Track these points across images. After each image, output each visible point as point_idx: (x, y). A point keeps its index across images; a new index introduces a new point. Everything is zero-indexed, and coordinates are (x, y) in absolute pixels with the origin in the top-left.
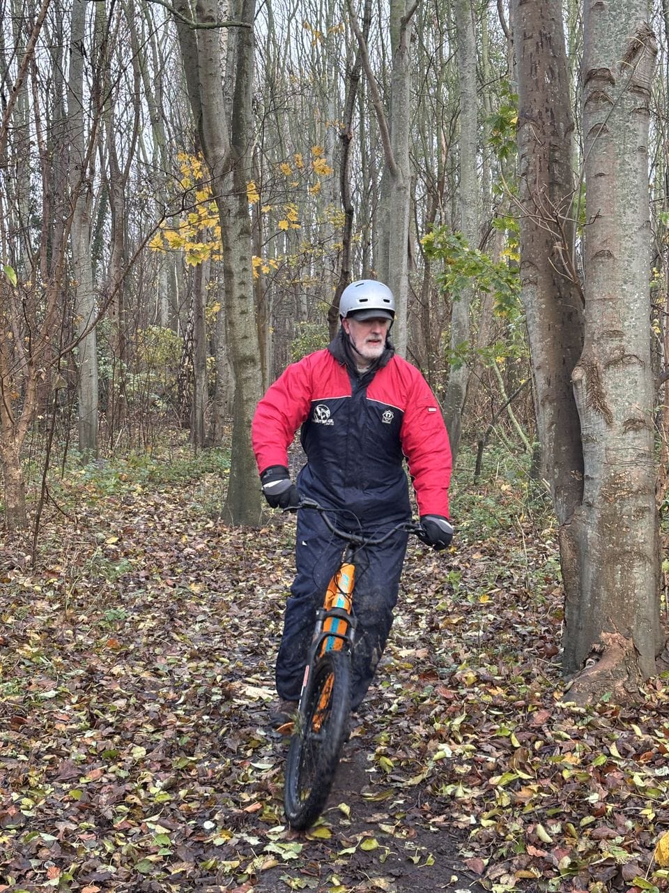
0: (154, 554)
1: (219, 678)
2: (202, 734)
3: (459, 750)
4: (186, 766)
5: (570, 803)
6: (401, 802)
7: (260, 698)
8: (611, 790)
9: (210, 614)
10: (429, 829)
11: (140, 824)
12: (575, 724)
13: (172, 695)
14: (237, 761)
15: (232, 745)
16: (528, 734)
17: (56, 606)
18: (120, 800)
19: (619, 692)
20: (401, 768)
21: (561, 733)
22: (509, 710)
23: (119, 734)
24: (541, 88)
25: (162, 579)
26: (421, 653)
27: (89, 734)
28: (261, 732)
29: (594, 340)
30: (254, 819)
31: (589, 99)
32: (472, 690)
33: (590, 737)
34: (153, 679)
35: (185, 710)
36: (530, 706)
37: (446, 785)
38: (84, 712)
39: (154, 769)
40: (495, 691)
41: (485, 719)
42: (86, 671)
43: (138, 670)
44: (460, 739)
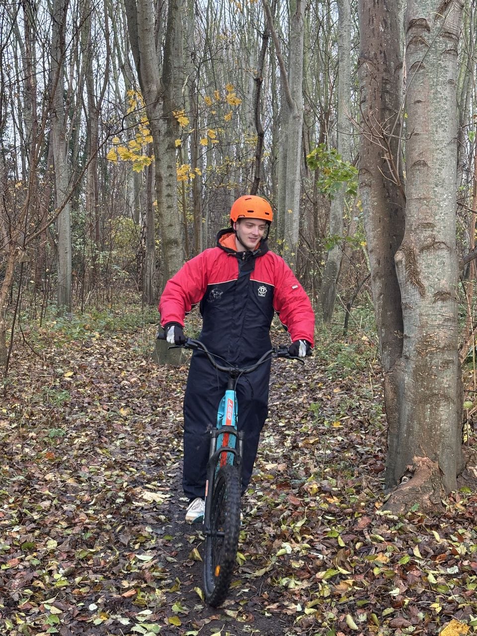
0: (98, 385)
1: (125, 484)
2: (103, 530)
3: (297, 547)
4: (85, 557)
5: (377, 596)
6: (247, 590)
7: (154, 501)
8: (410, 586)
9: (130, 432)
10: (264, 614)
11: (39, 605)
12: (389, 529)
13: (87, 497)
14: (126, 553)
15: (124, 540)
16: (352, 537)
17: (14, 426)
18: (28, 585)
19: (426, 504)
20: (251, 561)
21: (377, 536)
22: (340, 516)
23: (40, 529)
24: (376, 35)
25: (101, 404)
26: (281, 467)
27: (16, 528)
28: (149, 529)
29: (412, 230)
30: (129, 603)
31: (411, 42)
32: (314, 498)
33: (399, 540)
34: (75, 485)
35: (94, 510)
36: (356, 513)
37: (282, 578)
38: (16, 511)
39: (61, 558)
40: (332, 500)
41: (320, 523)
42: (26, 477)
43: (65, 476)
44: (299, 539)
